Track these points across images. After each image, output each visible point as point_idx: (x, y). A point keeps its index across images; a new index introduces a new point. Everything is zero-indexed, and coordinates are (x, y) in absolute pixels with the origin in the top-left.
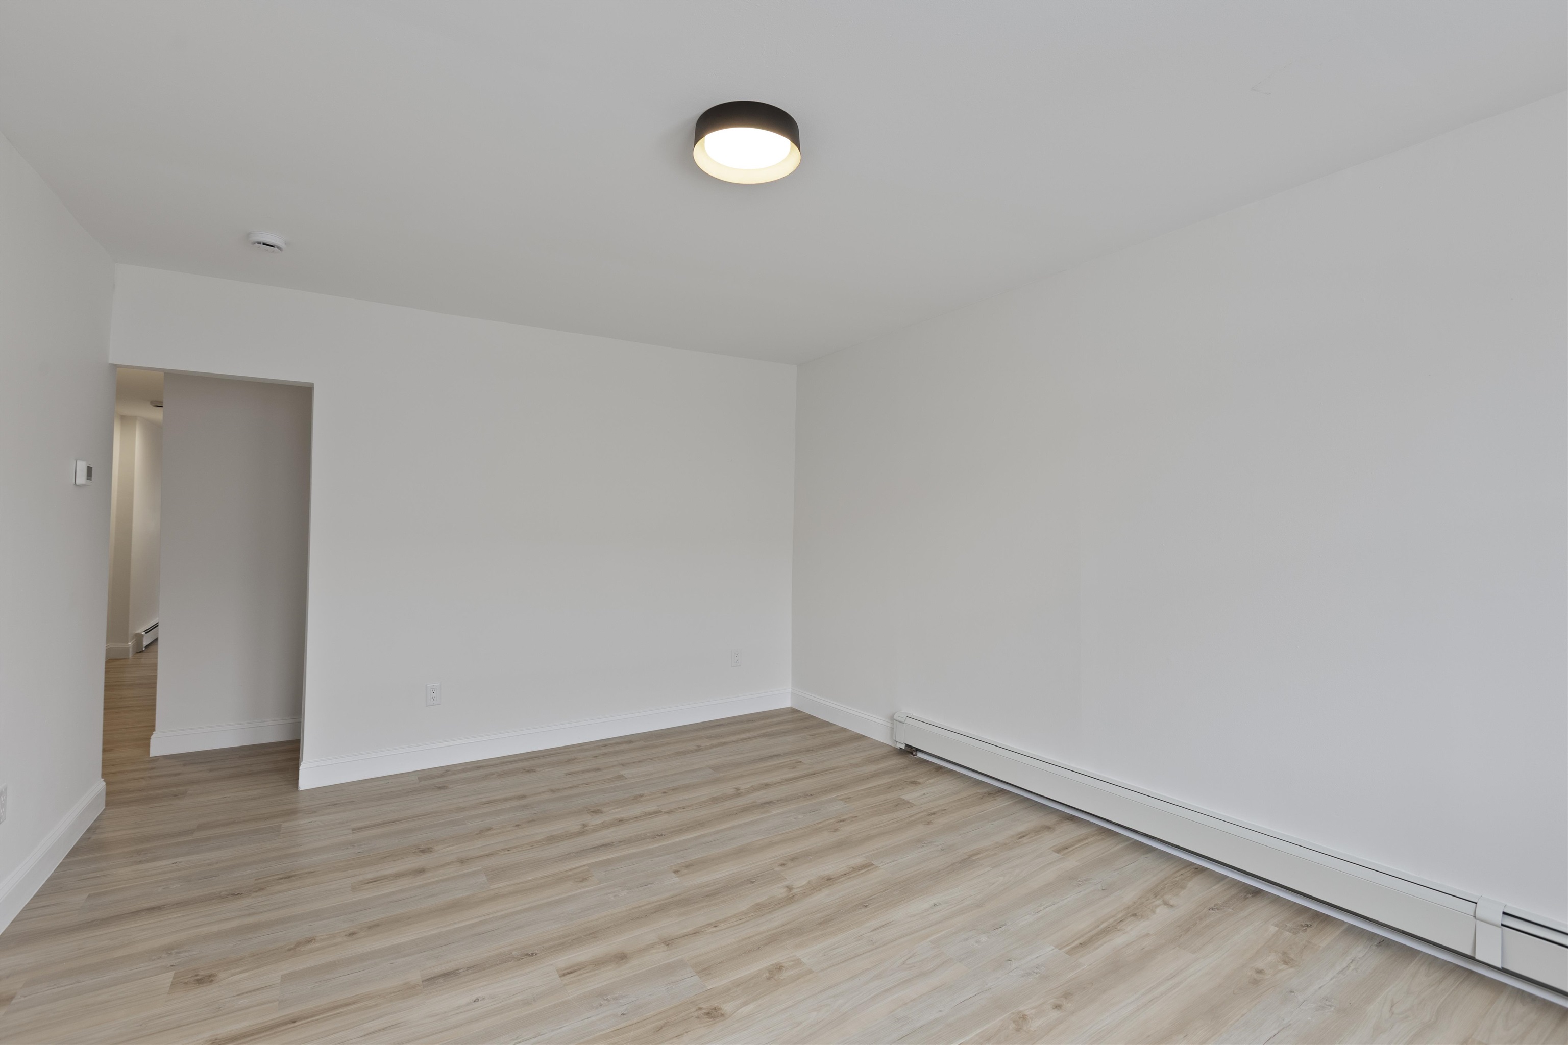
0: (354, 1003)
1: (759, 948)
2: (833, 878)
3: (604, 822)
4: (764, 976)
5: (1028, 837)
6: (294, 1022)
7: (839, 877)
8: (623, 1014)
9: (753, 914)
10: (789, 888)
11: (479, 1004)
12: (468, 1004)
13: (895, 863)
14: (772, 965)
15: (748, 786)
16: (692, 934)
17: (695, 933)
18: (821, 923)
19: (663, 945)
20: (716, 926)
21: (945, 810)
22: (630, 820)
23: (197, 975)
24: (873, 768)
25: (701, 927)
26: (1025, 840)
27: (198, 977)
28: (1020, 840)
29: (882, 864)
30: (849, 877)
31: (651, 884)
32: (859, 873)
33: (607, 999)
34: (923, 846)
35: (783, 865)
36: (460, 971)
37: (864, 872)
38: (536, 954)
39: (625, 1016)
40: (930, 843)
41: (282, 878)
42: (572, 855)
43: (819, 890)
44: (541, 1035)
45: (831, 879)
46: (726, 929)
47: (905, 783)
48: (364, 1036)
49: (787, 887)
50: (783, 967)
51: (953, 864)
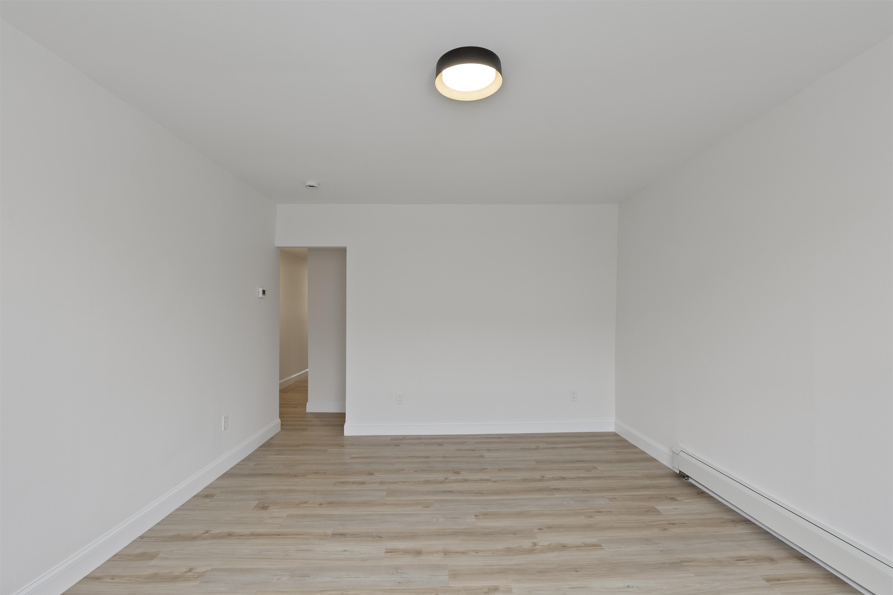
0: (302, 535)
1: (493, 573)
2: (567, 547)
3: (457, 479)
4: (484, 590)
5: (745, 562)
6: (279, 535)
7: (571, 547)
8: (400, 582)
9: (502, 553)
10: (535, 544)
11: (345, 553)
12: (340, 551)
13: (618, 549)
14: (493, 586)
15: (551, 476)
16: (461, 553)
17: (463, 553)
18: (540, 572)
19: (443, 553)
20: (477, 553)
21: (685, 523)
22: (471, 481)
23: (264, 505)
24: (647, 482)
25: (469, 550)
26: (741, 563)
27: (264, 506)
28: (737, 562)
29: (608, 548)
30: (578, 549)
31: (459, 519)
32: (587, 548)
33: (398, 572)
34: (648, 544)
35: (540, 529)
36: (348, 535)
37: (591, 549)
38: (382, 538)
39: (400, 584)
40: (655, 543)
41: (314, 473)
42: (430, 492)
43: (553, 551)
44: (359, 578)
45: (565, 547)
46: (482, 556)
47: (665, 498)
48: (297, 550)
49: (534, 543)
50: (498, 589)
51: (664, 563)
